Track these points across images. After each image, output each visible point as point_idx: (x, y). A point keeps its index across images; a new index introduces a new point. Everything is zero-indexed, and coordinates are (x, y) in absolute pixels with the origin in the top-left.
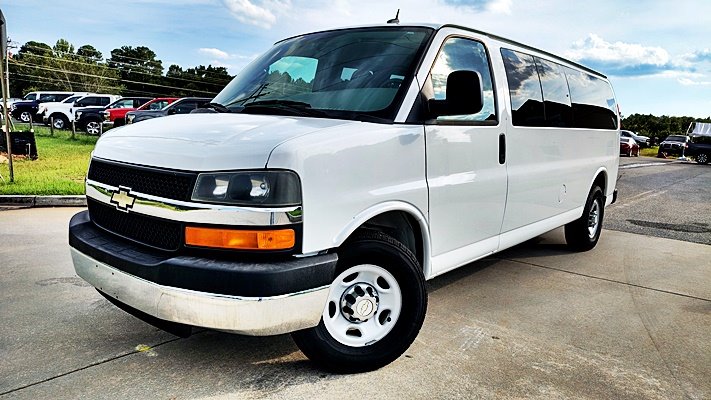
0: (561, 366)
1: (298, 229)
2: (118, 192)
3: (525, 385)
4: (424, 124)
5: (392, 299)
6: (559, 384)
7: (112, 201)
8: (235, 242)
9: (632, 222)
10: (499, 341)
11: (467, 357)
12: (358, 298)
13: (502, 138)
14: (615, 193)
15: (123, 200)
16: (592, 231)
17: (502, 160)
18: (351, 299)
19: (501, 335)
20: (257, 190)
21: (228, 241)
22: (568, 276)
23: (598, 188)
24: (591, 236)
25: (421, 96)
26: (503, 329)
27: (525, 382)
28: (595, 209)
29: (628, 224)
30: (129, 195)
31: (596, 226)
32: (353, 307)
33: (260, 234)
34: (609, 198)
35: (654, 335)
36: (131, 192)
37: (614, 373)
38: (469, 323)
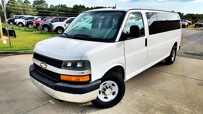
0: (162, 105)
1: (90, 75)
2: (42, 63)
3: (152, 111)
4: (124, 40)
5: (116, 89)
6: (161, 111)
7: (40, 65)
8: (73, 79)
9: (185, 53)
10: (145, 97)
11: (136, 103)
12: (107, 90)
13: (146, 39)
14: (180, 47)
15: (43, 66)
16: (173, 58)
17: (146, 45)
18: (105, 90)
19: (146, 95)
20: (79, 65)
21: (72, 79)
22: (165, 74)
23: (175, 47)
24: (172, 60)
25: (123, 33)
26: (146, 93)
27: (152, 110)
28: (174, 52)
29: (184, 54)
30: (45, 65)
31: (174, 57)
32: (105, 92)
33: (80, 77)
34: (178, 48)
35: (188, 94)
36: (46, 64)
37: (176, 107)
38: (137, 91)
